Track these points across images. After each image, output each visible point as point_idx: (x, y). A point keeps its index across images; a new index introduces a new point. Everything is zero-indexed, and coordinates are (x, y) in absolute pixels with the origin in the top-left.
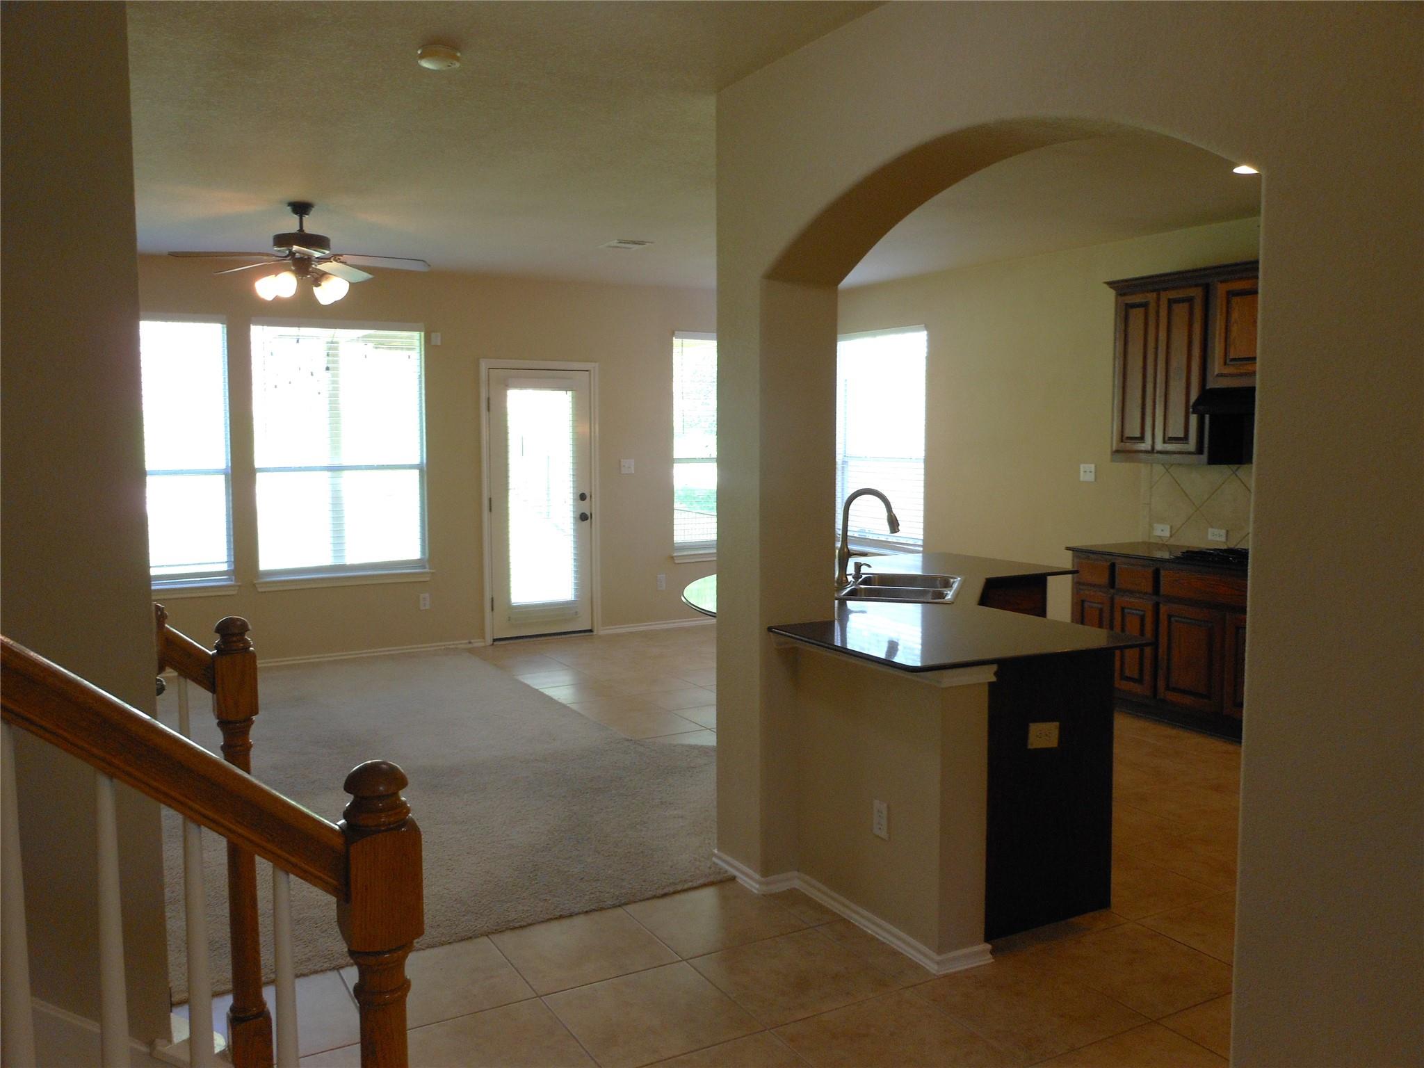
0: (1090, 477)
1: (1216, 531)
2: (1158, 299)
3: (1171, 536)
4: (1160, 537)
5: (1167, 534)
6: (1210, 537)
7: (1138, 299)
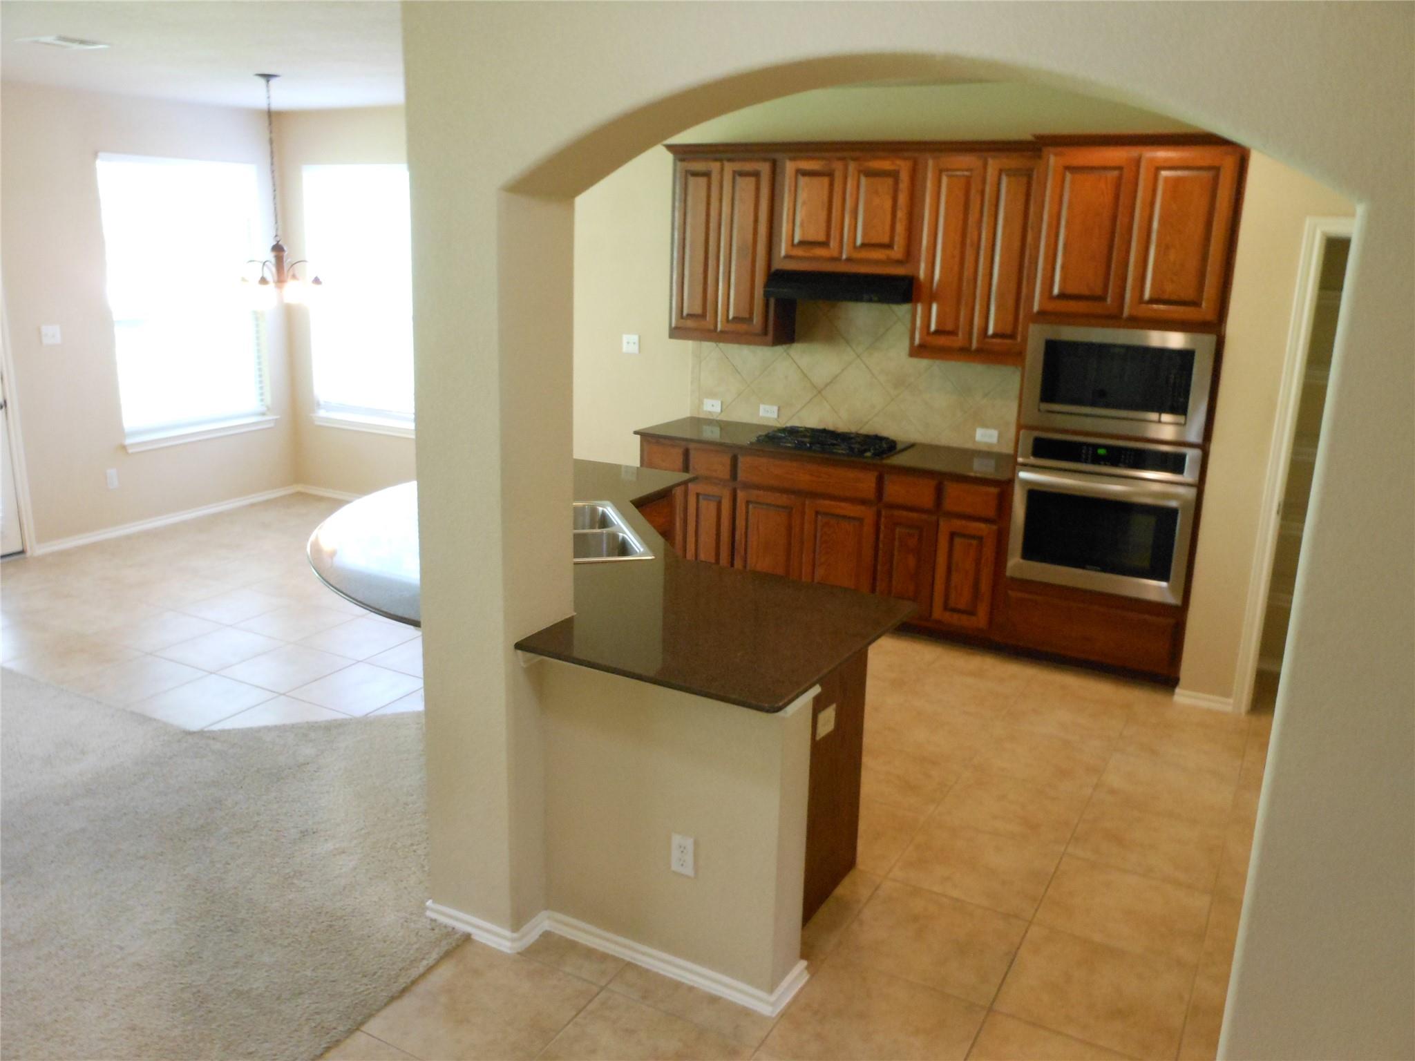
0: (634, 349)
1: (768, 407)
2: (722, 170)
3: (722, 411)
4: (710, 412)
5: (718, 409)
6: (762, 413)
7: (699, 166)
